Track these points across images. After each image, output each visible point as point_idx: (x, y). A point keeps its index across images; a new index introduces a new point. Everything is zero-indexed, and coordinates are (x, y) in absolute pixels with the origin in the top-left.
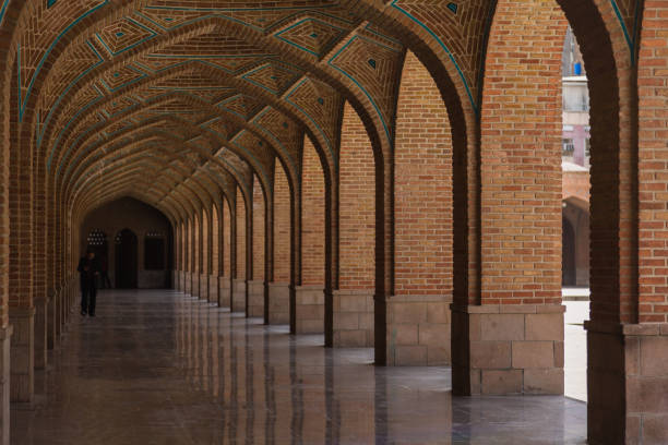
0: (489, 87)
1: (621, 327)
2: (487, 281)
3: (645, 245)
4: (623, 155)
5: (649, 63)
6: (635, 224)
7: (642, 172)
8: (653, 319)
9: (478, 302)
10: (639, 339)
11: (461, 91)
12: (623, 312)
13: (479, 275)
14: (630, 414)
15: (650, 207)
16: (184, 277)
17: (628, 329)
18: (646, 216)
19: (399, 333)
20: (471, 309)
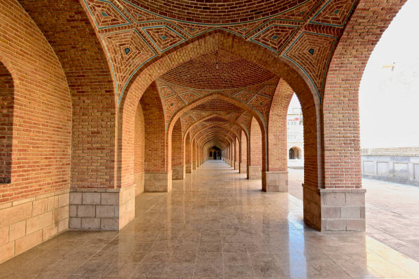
0: (270, 122)
1: (319, 190)
2: (270, 166)
3: (327, 163)
4: (318, 134)
5: (327, 103)
6: (323, 156)
7: (325, 139)
8: (330, 187)
9: (268, 171)
10: (325, 194)
11: (264, 123)
12: (319, 185)
13: (268, 164)
14: (323, 219)
15: (328, 150)
16: (222, 158)
17: (322, 191)
18: (327, 153)
19: (251, 173)
20: (267, 172)
